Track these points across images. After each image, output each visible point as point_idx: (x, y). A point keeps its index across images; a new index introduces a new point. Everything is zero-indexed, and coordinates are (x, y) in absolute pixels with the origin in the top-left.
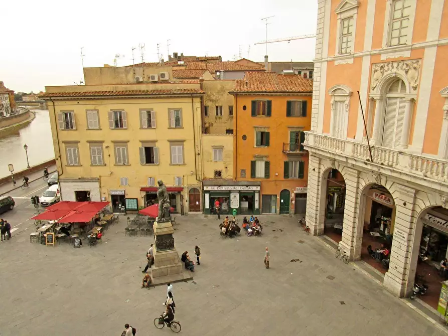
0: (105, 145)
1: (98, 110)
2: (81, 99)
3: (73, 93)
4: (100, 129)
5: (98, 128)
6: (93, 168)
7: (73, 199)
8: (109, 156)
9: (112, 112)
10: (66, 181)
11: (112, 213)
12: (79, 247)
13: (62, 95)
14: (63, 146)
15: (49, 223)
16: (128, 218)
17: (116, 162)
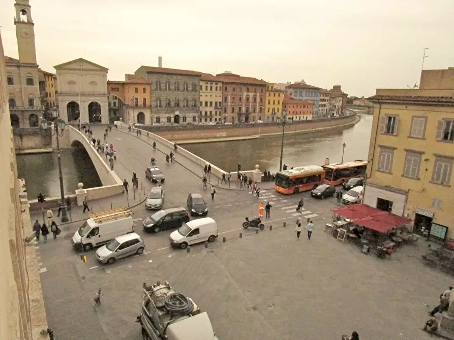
0: (424, 157)
1: (426, 118)
2: (411, 104)
3: (403, 97)
4: (424, 139)
5: (421, 137)
6: (404, 180)
7: (374, 205)
8: (426, 170)
9: (444, 121)
10: (372, 185)
11: (410, 233)
12: (366, 254)
13: (391, 98)
14: (378, 150)
15: (345, 220)
16: (430, 246)
17: (433, 179)
